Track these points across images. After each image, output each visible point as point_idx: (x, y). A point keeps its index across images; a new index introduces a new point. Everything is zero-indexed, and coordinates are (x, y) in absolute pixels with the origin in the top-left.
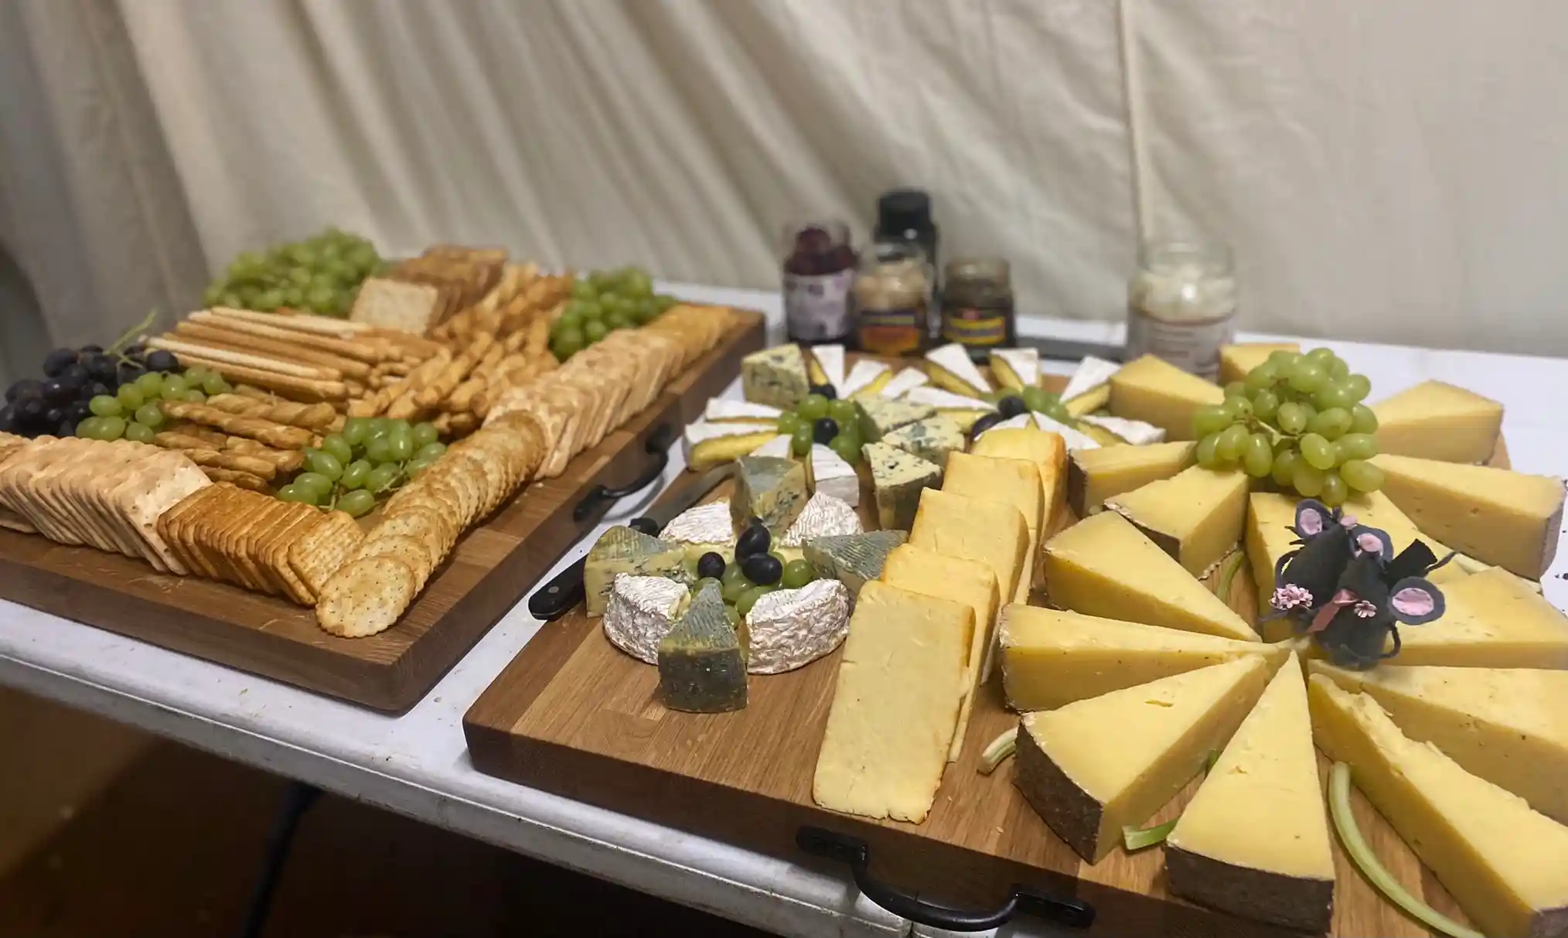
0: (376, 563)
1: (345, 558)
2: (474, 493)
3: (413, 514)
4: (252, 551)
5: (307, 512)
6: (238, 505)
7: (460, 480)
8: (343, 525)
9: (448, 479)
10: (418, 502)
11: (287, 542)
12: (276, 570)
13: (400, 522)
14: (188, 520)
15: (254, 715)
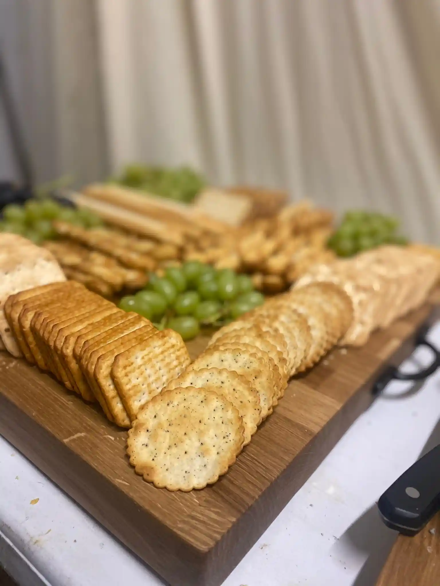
0: (201, 397)
1: (169, 382)
2: (301, 345)
3: (244, 352)
4: (78, 351)
5: (142, 324)
6: (80, 303)
7: (288, 329)
8: (173, 346)
9: (276, 325)
10: (246, 340)
11: (115, 350)
12: (96, 380)
13: (228, 356)
14: (30, 305)
15: (34, 541)
